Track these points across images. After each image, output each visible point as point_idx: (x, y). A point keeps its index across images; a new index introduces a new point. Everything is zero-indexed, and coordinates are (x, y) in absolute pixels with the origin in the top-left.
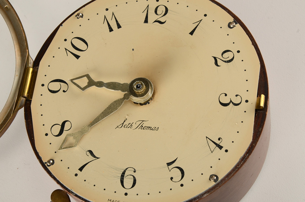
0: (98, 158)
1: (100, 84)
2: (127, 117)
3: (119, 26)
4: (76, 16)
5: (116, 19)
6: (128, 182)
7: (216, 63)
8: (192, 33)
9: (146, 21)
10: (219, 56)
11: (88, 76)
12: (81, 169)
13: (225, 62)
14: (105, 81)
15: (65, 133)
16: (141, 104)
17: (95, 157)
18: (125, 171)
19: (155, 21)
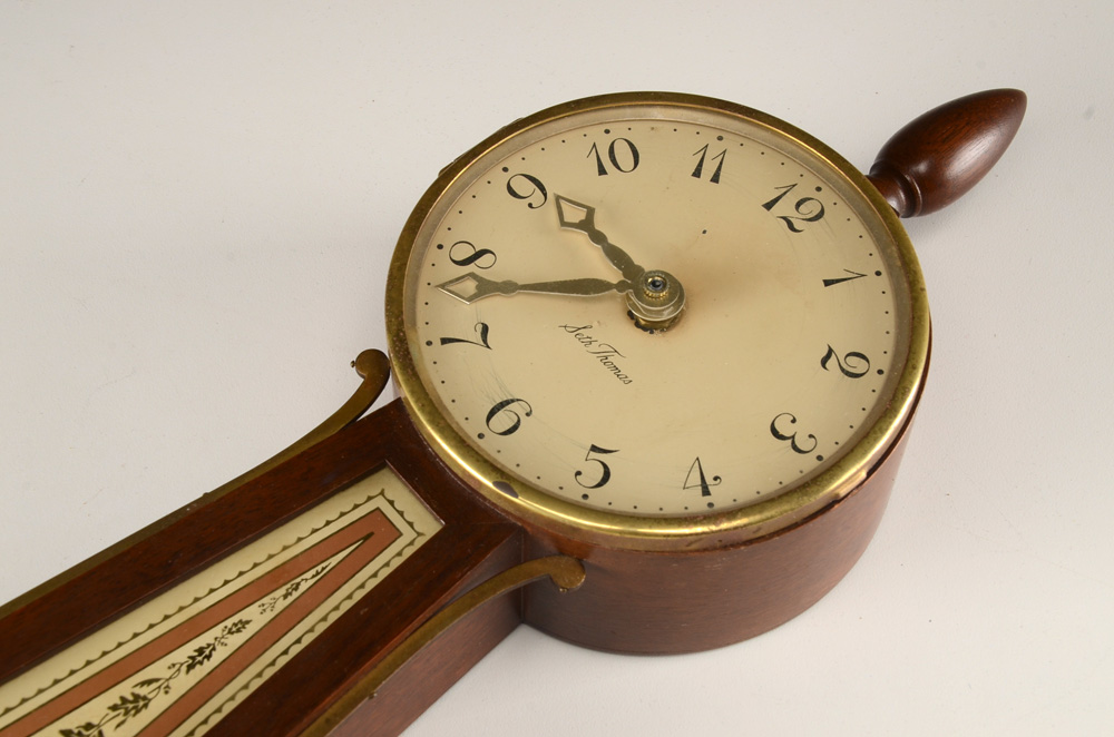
0: (488, 347)
1: (598, 237)
2: (595, 324)
3: (715, 179)
5: (721, 163)
6: (503, 421)
7: (824, 362)
8: (827, 283)
9: (768, 206)
10: (840, 352)
11: (591, 212)
12: (445, 341)
13: (843, 370)
14: (612, 240)
15: (471, 268)
16: (637, 324)
17: (485, 340)
18: (513, 401)
19: (784, 218)
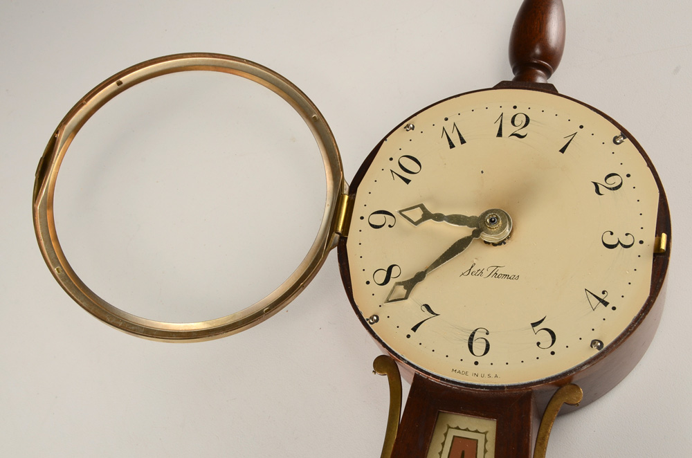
0: (437, 315)
1: (439, 217)
2: (475, 261)
3: (463, 141)
4: (405, 128)
5: (458, 131)
6: (479, 347)
7: (597, 191)
8: (563, 151)
9: (500, 134)
10: (601, 181)
11: (422, 206)
12: (414, 329)
13: (610, 189)
14: (446, 214)
15: (392, 282)
16: (494, 245)
17: (433, 313)
18: (474, 333)
19: (512, 135)
